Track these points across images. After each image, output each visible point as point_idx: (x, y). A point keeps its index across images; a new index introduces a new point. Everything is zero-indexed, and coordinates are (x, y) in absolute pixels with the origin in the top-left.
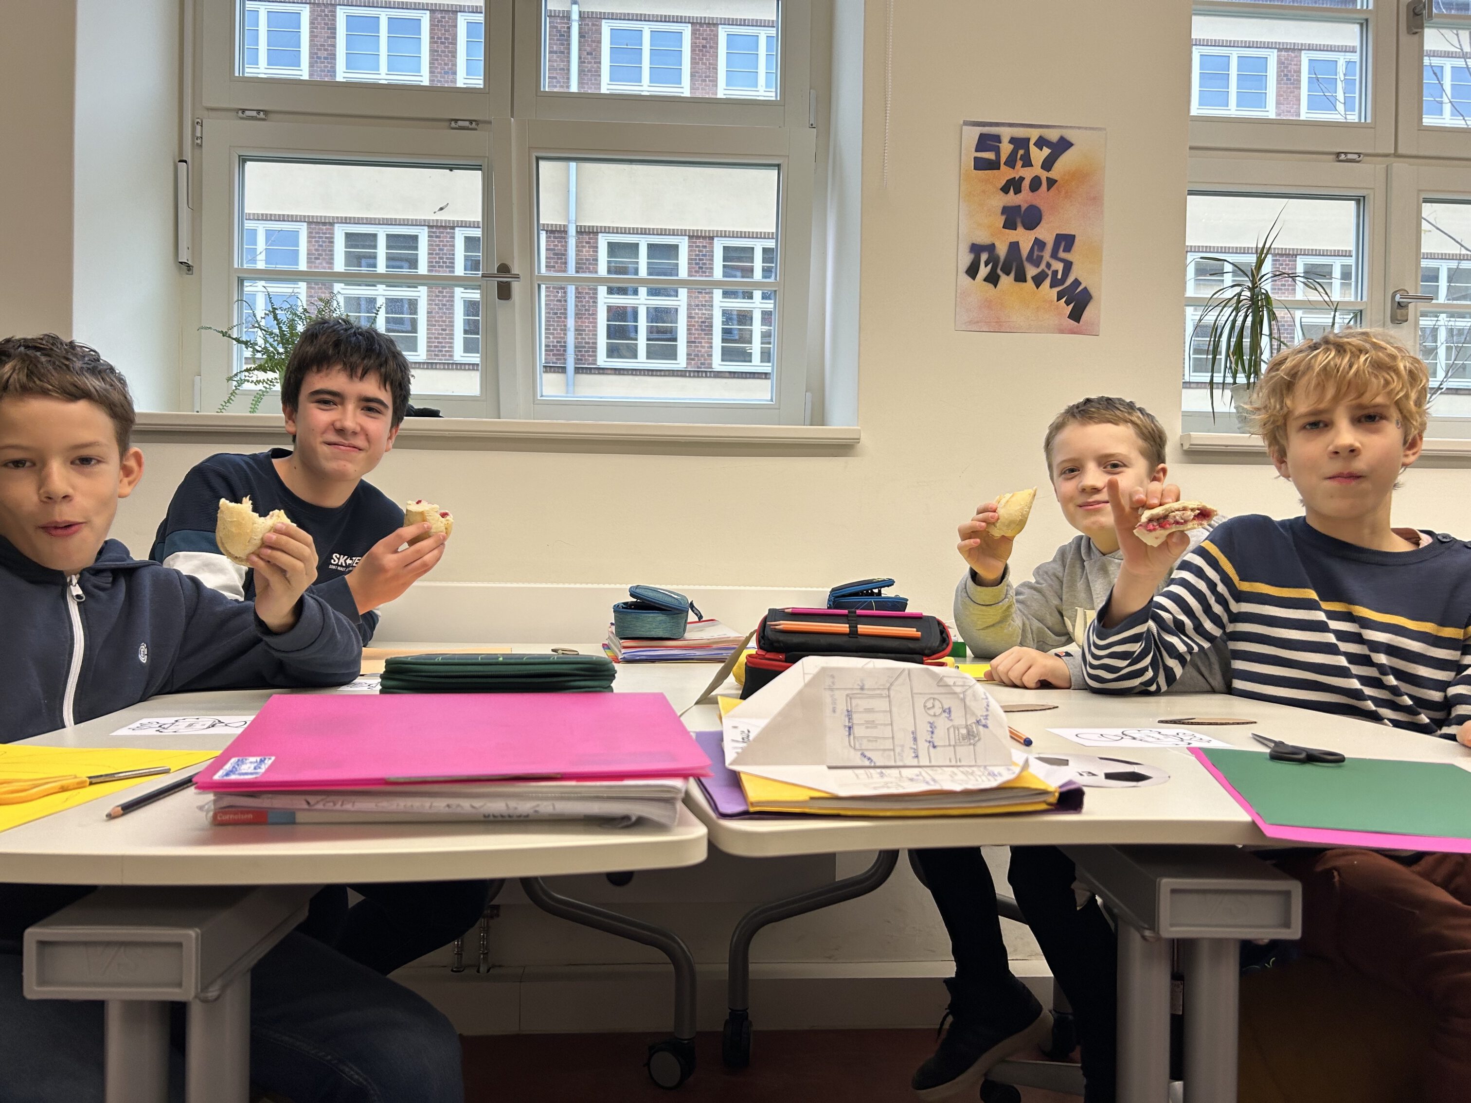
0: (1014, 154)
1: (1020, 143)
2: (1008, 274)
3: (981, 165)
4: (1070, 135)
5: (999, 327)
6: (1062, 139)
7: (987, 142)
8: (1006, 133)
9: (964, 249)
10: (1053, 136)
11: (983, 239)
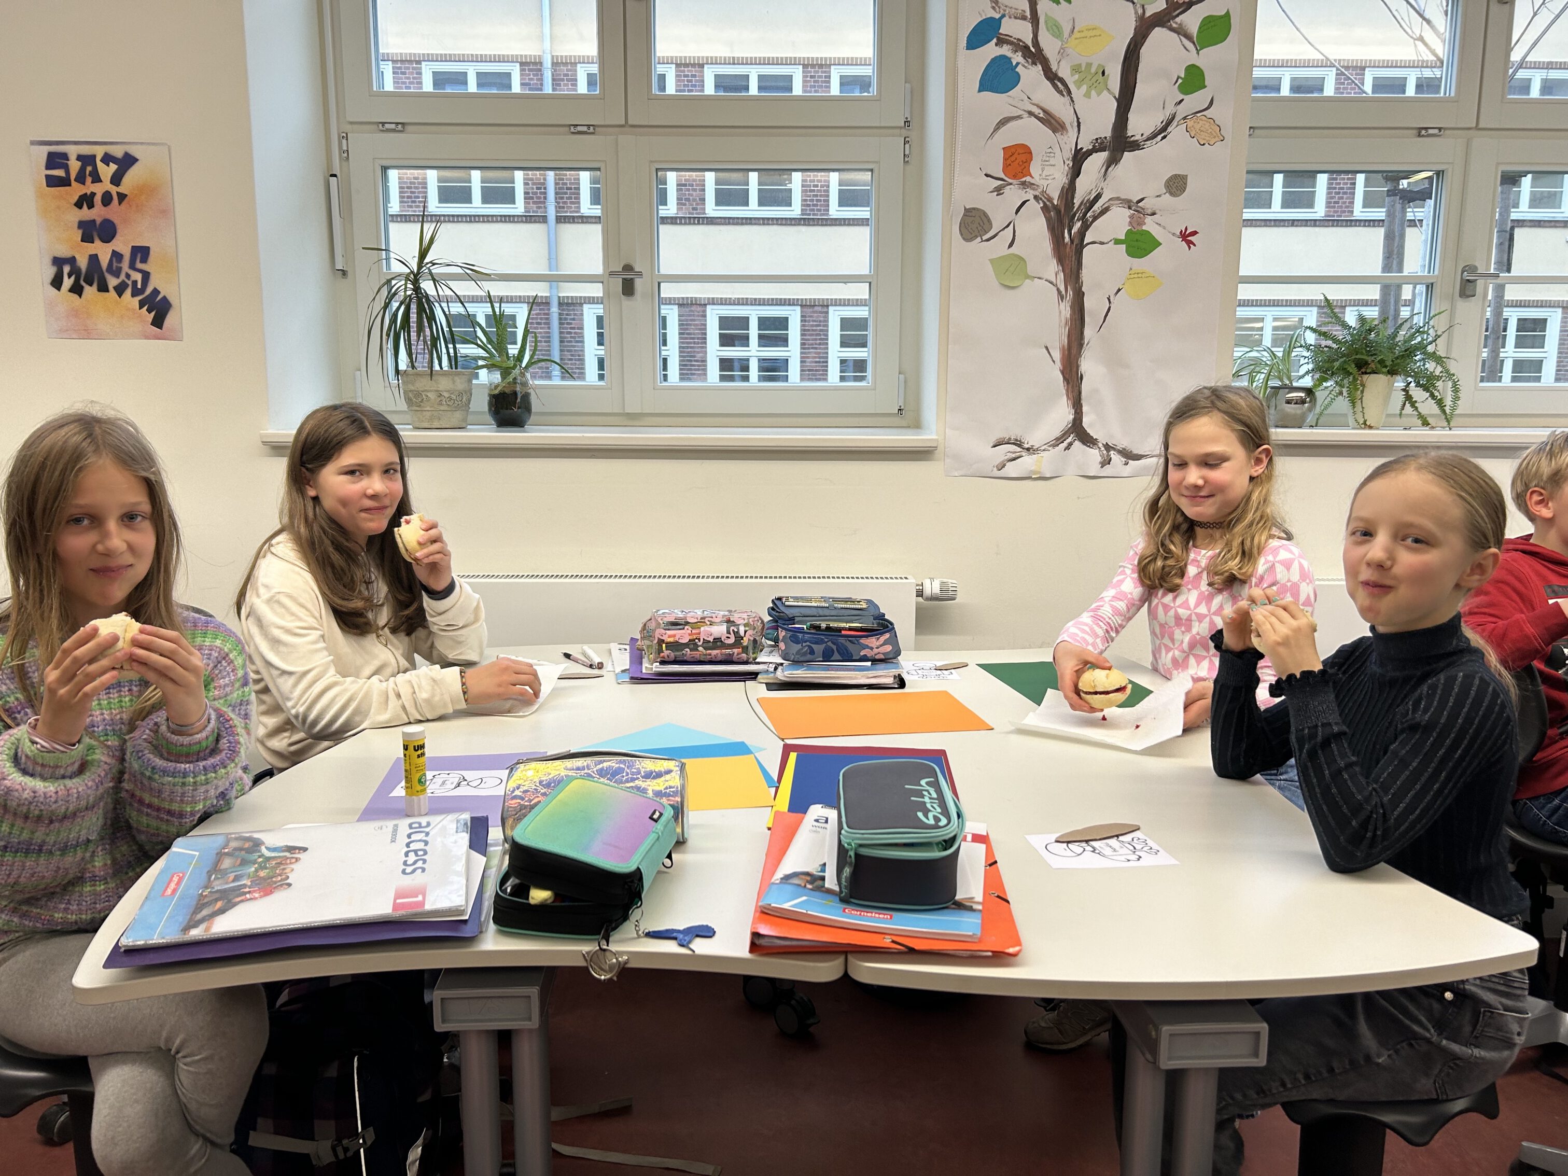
0: (82, 171)
1: (87, 160)
2: (91, 285)
3: (52, 182)
4: (134, 151)
5: (87, 333)
6: (127, 155)
7: (56, 160)
8: (73, 152)
9: (48, 261)
10: (118, 152)
11: (63, 251)
